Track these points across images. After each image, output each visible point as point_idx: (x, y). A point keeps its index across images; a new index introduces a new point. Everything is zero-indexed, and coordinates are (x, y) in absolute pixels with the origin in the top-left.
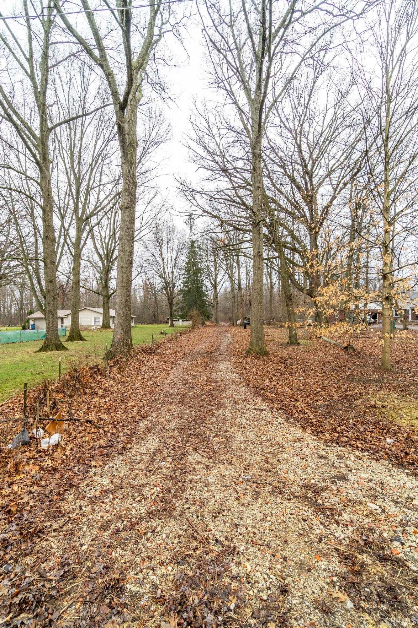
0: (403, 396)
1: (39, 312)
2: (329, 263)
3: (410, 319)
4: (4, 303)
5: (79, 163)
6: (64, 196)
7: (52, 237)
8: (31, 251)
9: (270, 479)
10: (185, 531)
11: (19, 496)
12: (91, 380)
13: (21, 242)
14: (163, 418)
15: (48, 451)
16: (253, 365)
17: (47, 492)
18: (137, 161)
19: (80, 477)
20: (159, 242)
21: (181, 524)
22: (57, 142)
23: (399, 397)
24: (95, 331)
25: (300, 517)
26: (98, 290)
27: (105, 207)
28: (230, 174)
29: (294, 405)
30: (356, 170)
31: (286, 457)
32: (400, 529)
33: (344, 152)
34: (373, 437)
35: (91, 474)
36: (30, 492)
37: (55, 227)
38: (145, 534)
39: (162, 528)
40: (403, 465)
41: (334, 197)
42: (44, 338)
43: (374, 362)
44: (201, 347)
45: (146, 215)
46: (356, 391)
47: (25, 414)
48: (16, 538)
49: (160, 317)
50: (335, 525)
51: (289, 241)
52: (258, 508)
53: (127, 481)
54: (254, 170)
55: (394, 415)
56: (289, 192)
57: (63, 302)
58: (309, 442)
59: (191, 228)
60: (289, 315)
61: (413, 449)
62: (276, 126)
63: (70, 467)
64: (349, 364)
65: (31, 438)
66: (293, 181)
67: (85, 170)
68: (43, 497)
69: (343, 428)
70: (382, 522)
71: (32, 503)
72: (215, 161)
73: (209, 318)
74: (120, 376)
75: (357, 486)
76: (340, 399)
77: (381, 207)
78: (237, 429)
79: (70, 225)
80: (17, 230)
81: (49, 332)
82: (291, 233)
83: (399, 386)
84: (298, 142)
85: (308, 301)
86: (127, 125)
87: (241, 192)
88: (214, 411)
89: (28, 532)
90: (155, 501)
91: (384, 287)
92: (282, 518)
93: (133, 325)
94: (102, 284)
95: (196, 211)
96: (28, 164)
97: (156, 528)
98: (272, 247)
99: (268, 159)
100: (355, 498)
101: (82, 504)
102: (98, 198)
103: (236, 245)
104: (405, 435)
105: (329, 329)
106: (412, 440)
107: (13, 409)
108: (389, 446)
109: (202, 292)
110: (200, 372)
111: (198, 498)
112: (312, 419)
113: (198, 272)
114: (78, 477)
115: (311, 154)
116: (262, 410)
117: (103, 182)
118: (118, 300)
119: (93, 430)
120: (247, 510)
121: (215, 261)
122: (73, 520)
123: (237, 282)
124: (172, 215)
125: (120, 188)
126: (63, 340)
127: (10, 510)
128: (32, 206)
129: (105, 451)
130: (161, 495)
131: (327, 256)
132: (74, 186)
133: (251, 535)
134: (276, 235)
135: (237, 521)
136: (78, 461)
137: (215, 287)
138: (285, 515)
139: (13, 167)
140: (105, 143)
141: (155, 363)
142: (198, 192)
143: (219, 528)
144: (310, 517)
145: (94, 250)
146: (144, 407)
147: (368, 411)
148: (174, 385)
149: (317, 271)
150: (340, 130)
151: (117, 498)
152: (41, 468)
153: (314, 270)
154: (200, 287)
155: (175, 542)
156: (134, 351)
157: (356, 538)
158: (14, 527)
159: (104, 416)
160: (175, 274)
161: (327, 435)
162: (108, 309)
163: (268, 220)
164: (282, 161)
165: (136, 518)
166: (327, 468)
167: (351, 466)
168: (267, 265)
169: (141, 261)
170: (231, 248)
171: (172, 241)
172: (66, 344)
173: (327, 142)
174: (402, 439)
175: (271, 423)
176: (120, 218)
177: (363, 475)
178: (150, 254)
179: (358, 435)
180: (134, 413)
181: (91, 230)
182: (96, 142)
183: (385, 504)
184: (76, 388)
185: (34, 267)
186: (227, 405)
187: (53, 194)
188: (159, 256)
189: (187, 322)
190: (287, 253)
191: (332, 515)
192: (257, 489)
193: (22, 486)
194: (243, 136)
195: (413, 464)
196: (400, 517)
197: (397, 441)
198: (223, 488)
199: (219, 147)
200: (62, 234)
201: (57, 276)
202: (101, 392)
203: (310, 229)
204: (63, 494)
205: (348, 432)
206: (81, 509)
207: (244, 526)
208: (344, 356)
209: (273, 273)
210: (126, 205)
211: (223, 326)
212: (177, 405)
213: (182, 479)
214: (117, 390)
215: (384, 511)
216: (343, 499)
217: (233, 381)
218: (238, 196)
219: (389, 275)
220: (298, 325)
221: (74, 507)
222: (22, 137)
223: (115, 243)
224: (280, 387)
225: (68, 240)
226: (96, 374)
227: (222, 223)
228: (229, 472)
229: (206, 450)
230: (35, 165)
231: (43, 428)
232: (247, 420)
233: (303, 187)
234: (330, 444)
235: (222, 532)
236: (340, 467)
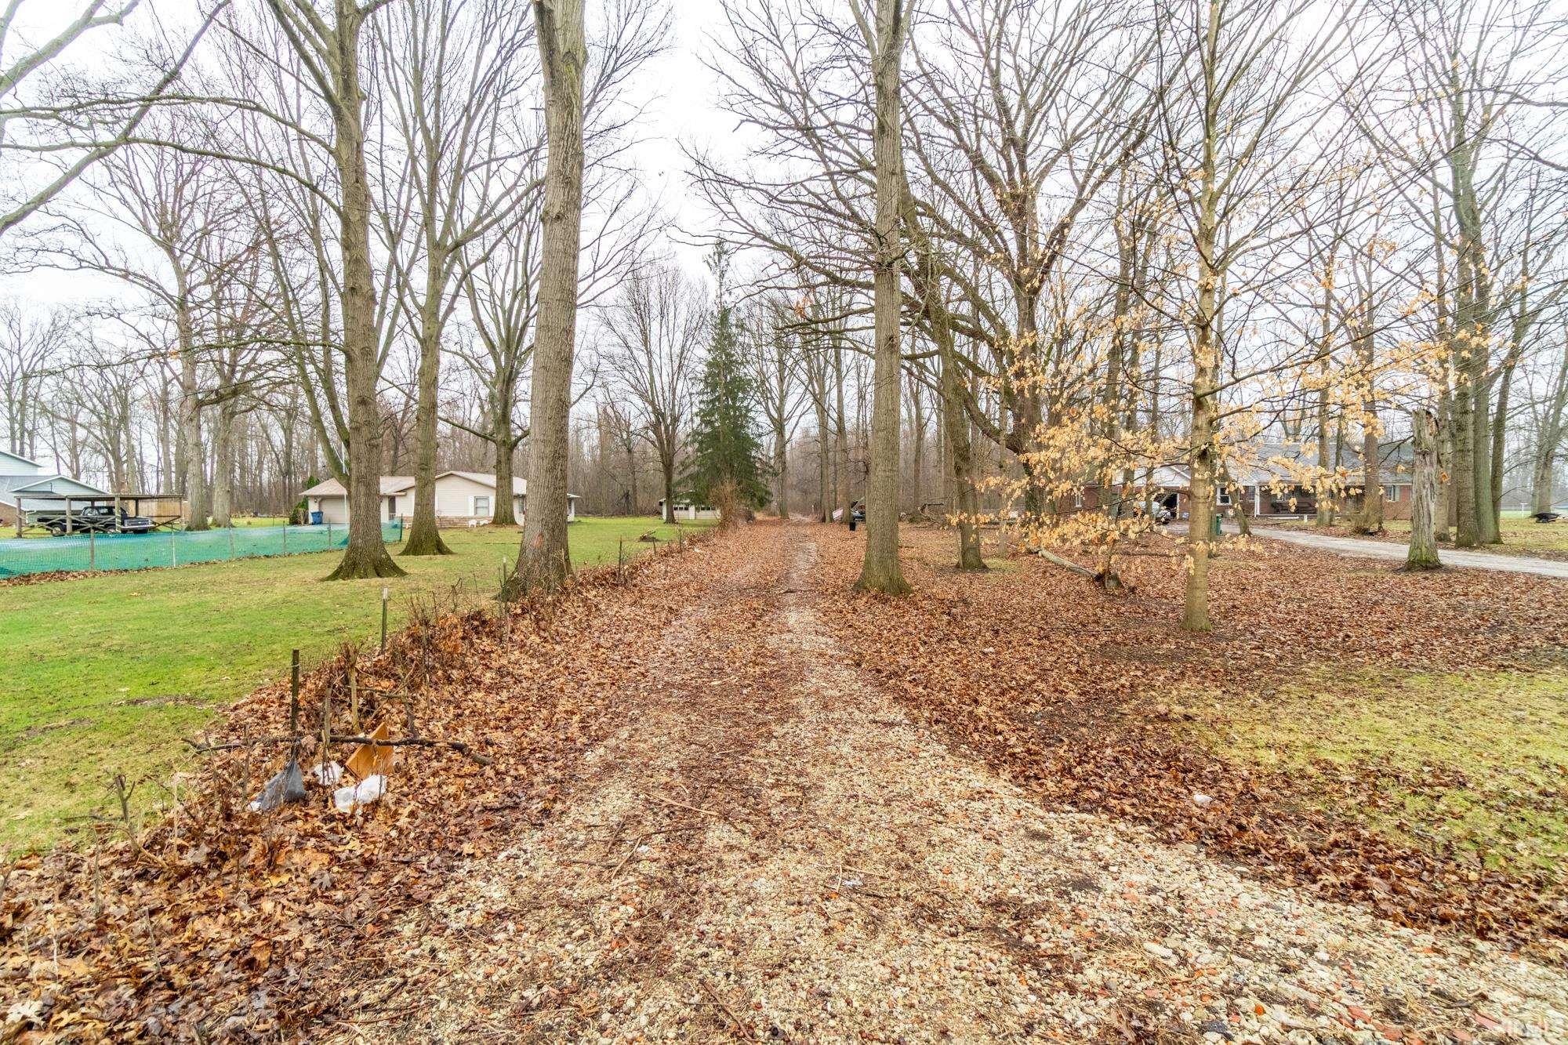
0: (1236, 694)
1: (333, 480)
2: (1063, 367)
3: (1257, 511)
4: (243, 457)
5: (437, 102)
6: (397, 186)
7: (366, 288)
8: (313, 327)
9: (907, 888)
10: (696, 1010)
11: (277, 925)
12: (464, 647)
13: (288, 303)
14: (645, 741)
15: (352, 816)
16: (872, 616)
17: (349, 917)
18: (586, 102)
19: (433, 882)
20: (640, 311)
21: (685, 993)
22: (379, 48)
23: (1227, 696)
24: (475, 530)
25: (981, 976)
26: (484, 428)
27: (503, 216)
28: (820, 141)
29: (970, 713)
30: (1133, 138)
31: (948, 837)
32: (1221, 1003)
33: (1105, 92)
34: (1161, 790)
35: (461, 874)
36: (306, 917)
37: (375, 265)
38: (595, 1016)
39: (638, 1002)
40: (1232, 856)
41: (1080, 203)
42: (345, 547)
43: (1167, 613)
44: (743, 573)
45: (607, 243)
46: (1123, 681)
47: (293, 728)
48: (267, 1026)
49: (642, 500)
50: (1066, 994)
51: (964, 312)
52: (878, 955)
53: (551, 890)
54: (882, 131)
55: (1213, 736)
56: (967, 189)
57: (396, 456)
58: (1006, 802)
59: (722, 276)
60: (963, 496)
61: (1257, 818)
62: (937, 20)
63: (407, 858)
64: (1105, 617)
65: (309, 786)
66: (977, 162)
67: (451, 122)
68: (339, 929)
69: (1090, 767)
70: (1179, 987)
71: (309, 942)
72: (782, 106)
73: (762, 503)
74: (538, 640)
75: (1119, 902)
76: (1083, 699)
77: (1195, 228)
78: (828, 768)
79: (412, 261)
80: (276, 270)
81: (357, 530)
82: (971, 293)
83: (1226, 671)
84: (993, 63)
85: (1009, 462)
86: (560, 7)
87: (849, 187)
88: (773, 727)
89: (299, 1013)
90: (623, 938)
91: (1197, 428)
92: (936, 978)
93: (571, 517)
94: (495, 413)
95: (735, 233)
96: (304, 103)
97: (622, 1002)
98: (923, 328)
99: (916, 102)
100: (1117, 930)
101: (438, 945)
102: (485, 194)
103: (834, 319)
104: (1239, 786)
105: (1059, 530)
106: (1254, 797)
107: (264, 717)
108: (1199, 811)
109: (746, 438)
110: (739, 632)
111: (729, 930)
112: (1014, 746)
113: (737, 387)
114: (429, 881)
115: (1024, 95)
116: (891, 725)
117: (499, 155)
118: (534, 452)
119: (467, 769)
120: (851, 958)
121: (781, 362)
122: (415, 984)
123: (835, 416)
124: (672, 240)
125: (542, 169)
126: (393, 553)
127: (253, 960)
128: (316, 211)
129: (497, 819)
130: (637, 924)
131: (1059, 351)
132: (423, 162)
133: (860, 1018)
134: (933, 296)
135: (824, 985)
136: (430, 842)
137: (779, 426)
138: (944, 972)
139: (263, 105)
140: (504, 53)
141: (627, 609)
142: (740, 184)
143: (781, 1002)
144: (1006, 975)
145: (473, 325)
146: (597, 714)
147: (1149, 727)
148: (674, 663)
149: (1034, 386)
150: (1096, 35)
151: (526, 930)
152: (335, 859)
153: (1026, 383)
154: (742, 426)
155: (671, 1034)
156: (573, 578)
157: (1116, 1025)
158: (262, 1001)
159: (498, 736)
160: (678, 392)
161: (1050, 784)
162: (510, 476)
163: (913, 259)
164: (952, 112)
165: (573, 978)
166: (1047, 860)
167: (1108, 856)
168: (911, 373)
169: (595, 359)
170: (821, 327)
171: (672, 309)
172: (401, 562)
173: (1065, 66)
174: (1232, 794)
175: (913, 755)
176: (540, 247)
177: (1136, 878)
178: (616, 340)
179: (1124, 786)
180: (571, 730)
181: (466, 275)
182: (481, 49)
183: (1186, 946)
184: (427, 667)
185: (321, 365)
186: (806, 711)
187: (369, 180)
188: (639, 344)
189: (710, 513)
190: (961, 343)
191: (1059, 970)
192: (876, 911)
193: (286, 903)
194: (854, 46)
195: (1256, 852)
196: (1224, 976)
197: (1219, 798)
198: (792, 908)
199: (793, 70)
200: (393, 282)
201: (378, 389)
202: (488, 677)
203: (1018, 282)
204: (390, 922)
205: (1102, 777)
206: (434, 958)
207: (843, 996)
208: (1094, 597)
209: (926, 393)
210: (556, 210)
211: (798, 524)
212: (680, 710)
213: (689, 886)
214: (530, 674)
215: (1183, 962)
216: (1087, 933)
217: (821, 655)
218: (839, 197)
219: (1208, 398)
220: (984, 518)
221: (417, 952)
222: (287, 28)
223: (529, 309)
224: (937, 670)
225: (408, 300)
226: (477, 633)
227: (799, 263)
228: (805, 869)
229: (752, 818)
230: (322, 101)
231: (341, 763)
232: (854, 748)
233: (1004, 177)
234: (1055, 805)
235: (788, 1011)
236: (1081, 858)
